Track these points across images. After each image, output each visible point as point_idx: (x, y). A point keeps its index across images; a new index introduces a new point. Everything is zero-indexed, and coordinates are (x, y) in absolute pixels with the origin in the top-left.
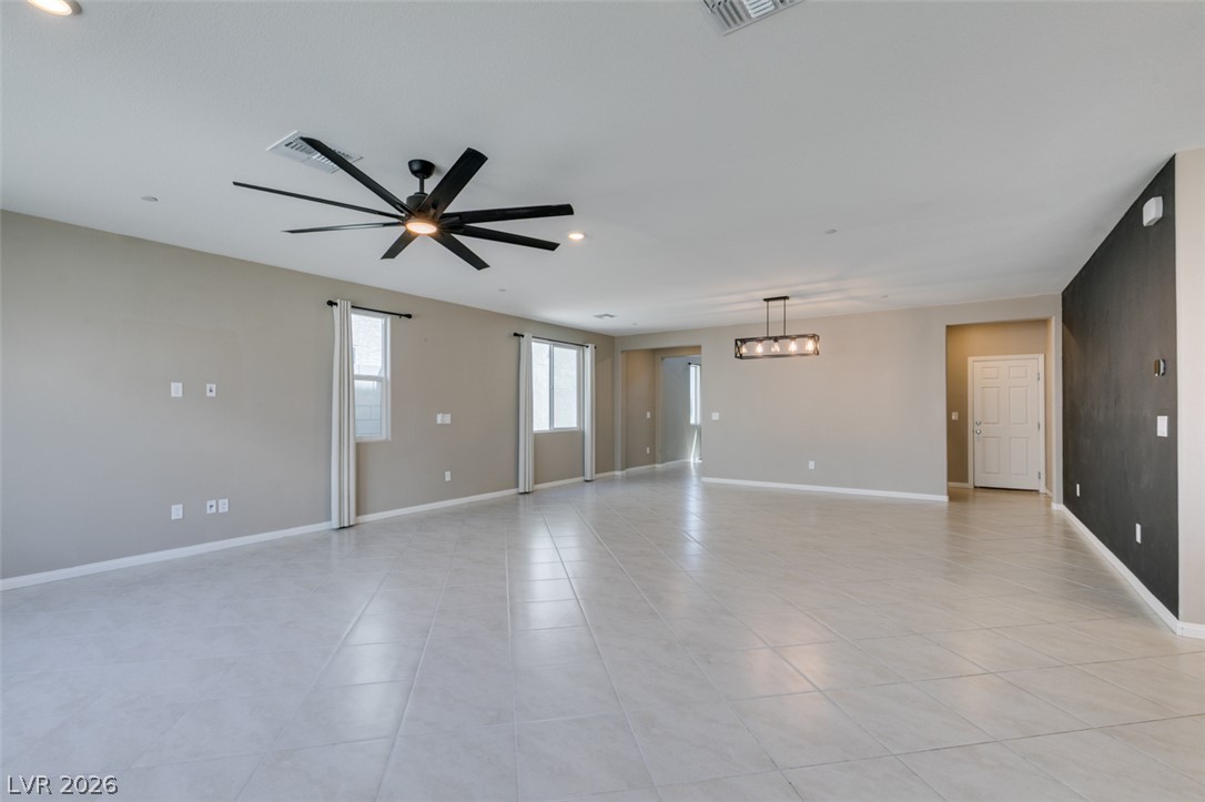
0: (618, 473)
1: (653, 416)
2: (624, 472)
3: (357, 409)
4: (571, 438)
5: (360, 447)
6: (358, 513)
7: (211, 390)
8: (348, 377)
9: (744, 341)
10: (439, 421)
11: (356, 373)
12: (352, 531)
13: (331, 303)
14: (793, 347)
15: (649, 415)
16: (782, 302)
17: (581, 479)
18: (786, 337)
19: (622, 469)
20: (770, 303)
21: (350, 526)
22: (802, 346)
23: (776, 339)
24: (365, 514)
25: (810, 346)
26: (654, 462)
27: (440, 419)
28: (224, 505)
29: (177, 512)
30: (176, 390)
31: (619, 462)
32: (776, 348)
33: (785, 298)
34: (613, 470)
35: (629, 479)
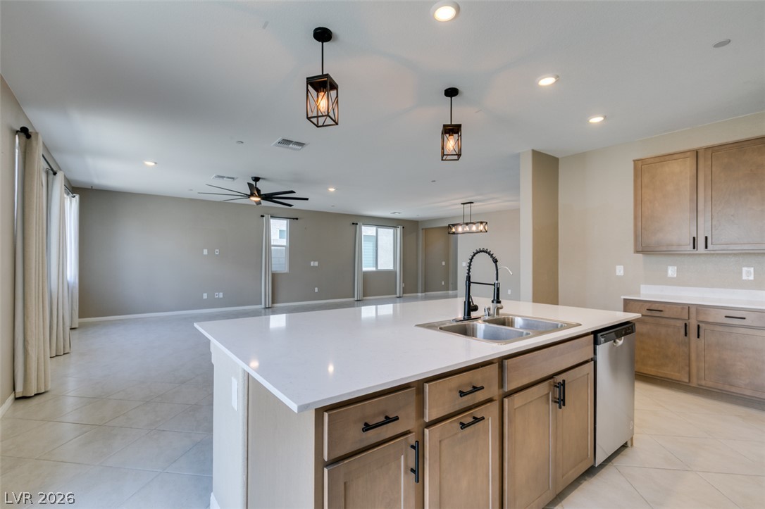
0: (420, 294)
1: (447, 264)
2: (423, 294)
3: (273, 259)
4: (388, 275)
5: (274, 275)
6: (273, 303)
7: (217, 252)
8: (269, 245)
9: (454, 225)
10: (312, 265)
11: (272, 244)
12: (270, 309)
13: (262, 216)
14: (474, 228)
15: (444, 263)
16: (469, 205)
17: (394, 296)
18: (471, 223)
19: (422, 292)
20: (465, 205)
21: (269, 308)
22: (470, 228)
23: (467, 224)
24: (277, 303)
25: (481, 227)
26: (448, 290)
27: (312, 264)
28: (221, 295)
29: (205, 296)
30: (205, 252)
31: (420, 290)
32: (467, 229)
33: (471, 203)
34: (417, 292)
35: (426, 298)
